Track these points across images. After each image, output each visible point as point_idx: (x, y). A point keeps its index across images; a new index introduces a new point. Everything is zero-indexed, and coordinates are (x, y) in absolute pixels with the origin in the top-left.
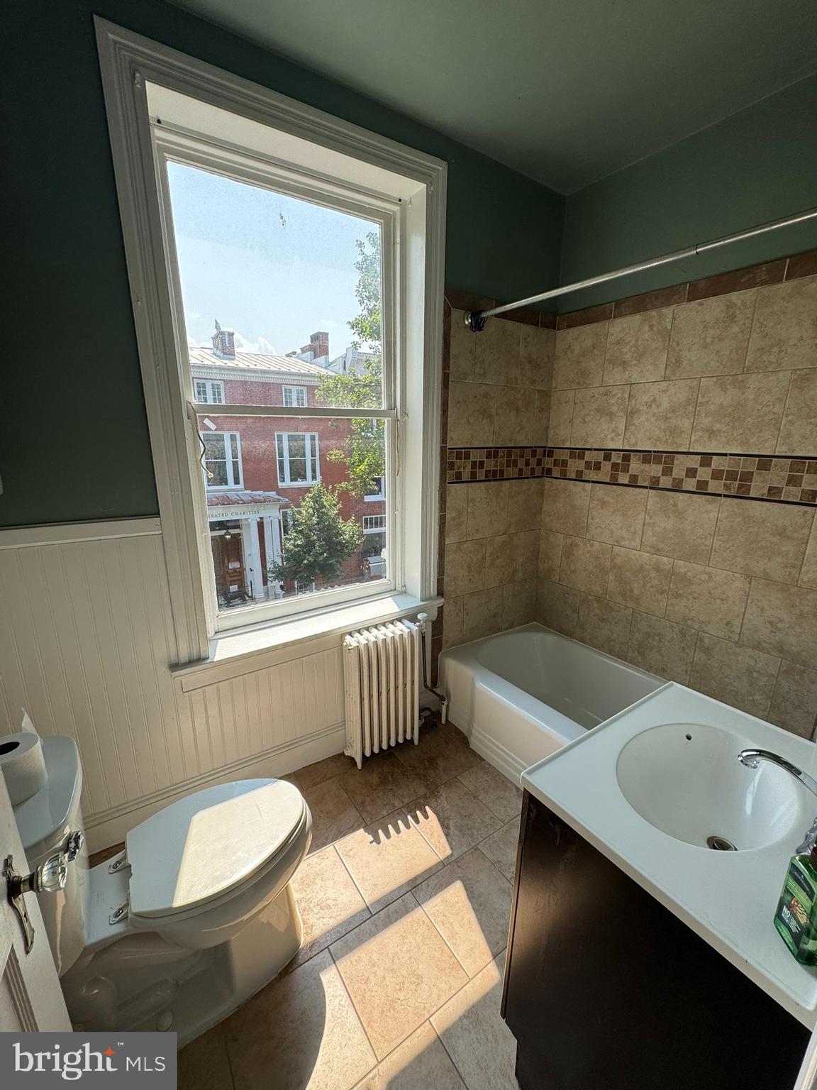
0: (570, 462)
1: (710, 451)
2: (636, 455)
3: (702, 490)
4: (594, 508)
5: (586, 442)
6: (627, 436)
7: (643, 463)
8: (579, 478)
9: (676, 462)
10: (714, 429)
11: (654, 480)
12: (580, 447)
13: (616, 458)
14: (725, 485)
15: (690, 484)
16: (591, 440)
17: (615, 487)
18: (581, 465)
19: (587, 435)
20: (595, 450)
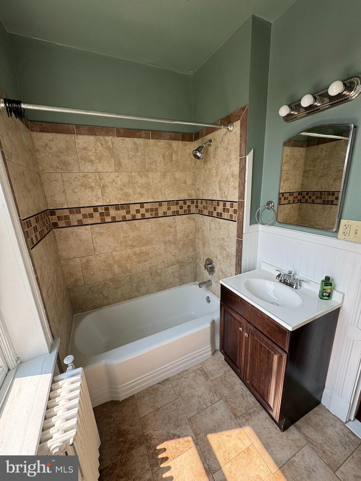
0: (71, 216)
1: (142, 202)
2: (112, 207)
3: (143, 217)
4: (95, 238)
5: (79, 204)
6: (104, 198)
7: (116, 210)
8: (81, 224)
9: (131, 208)
10: (142, 193)
11: (123, 217)
12: (76, 207)
13: (101, 210)
14: (151, 214)
15: (139, 216)
16: (83, 203)
17: (105, 224)
18: (80, 217)
19: (79, 199)
20: (87, 207)
